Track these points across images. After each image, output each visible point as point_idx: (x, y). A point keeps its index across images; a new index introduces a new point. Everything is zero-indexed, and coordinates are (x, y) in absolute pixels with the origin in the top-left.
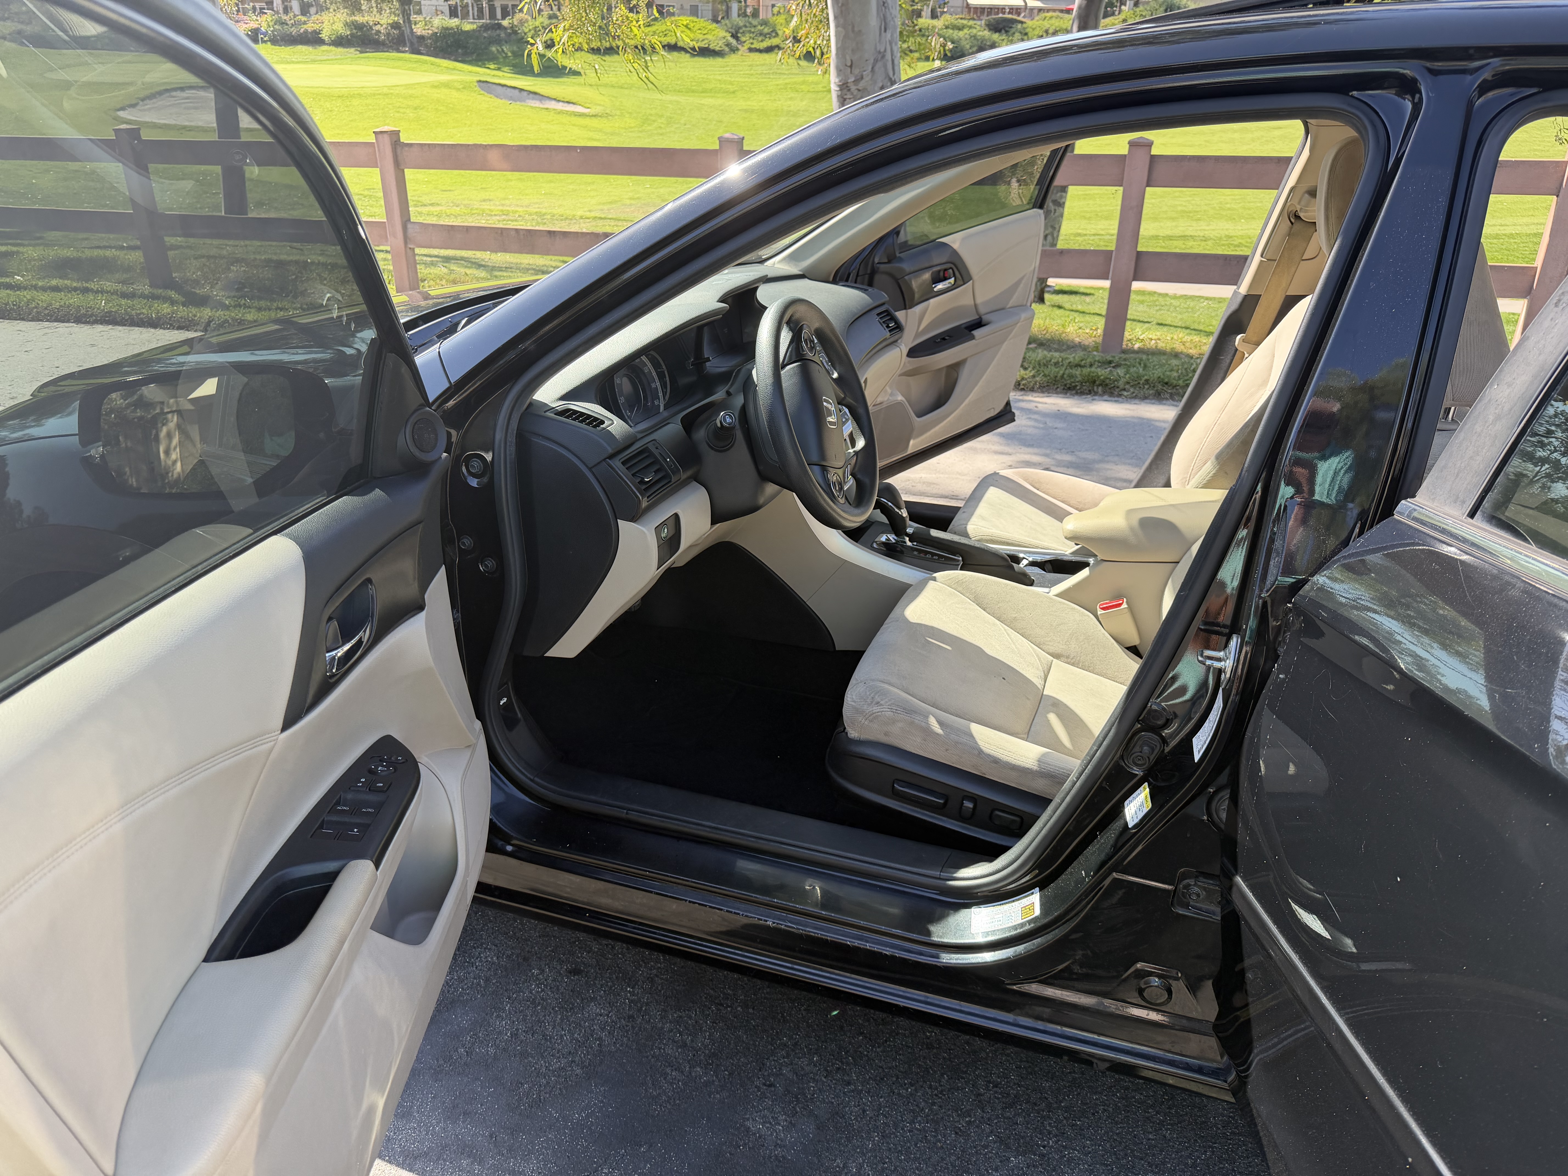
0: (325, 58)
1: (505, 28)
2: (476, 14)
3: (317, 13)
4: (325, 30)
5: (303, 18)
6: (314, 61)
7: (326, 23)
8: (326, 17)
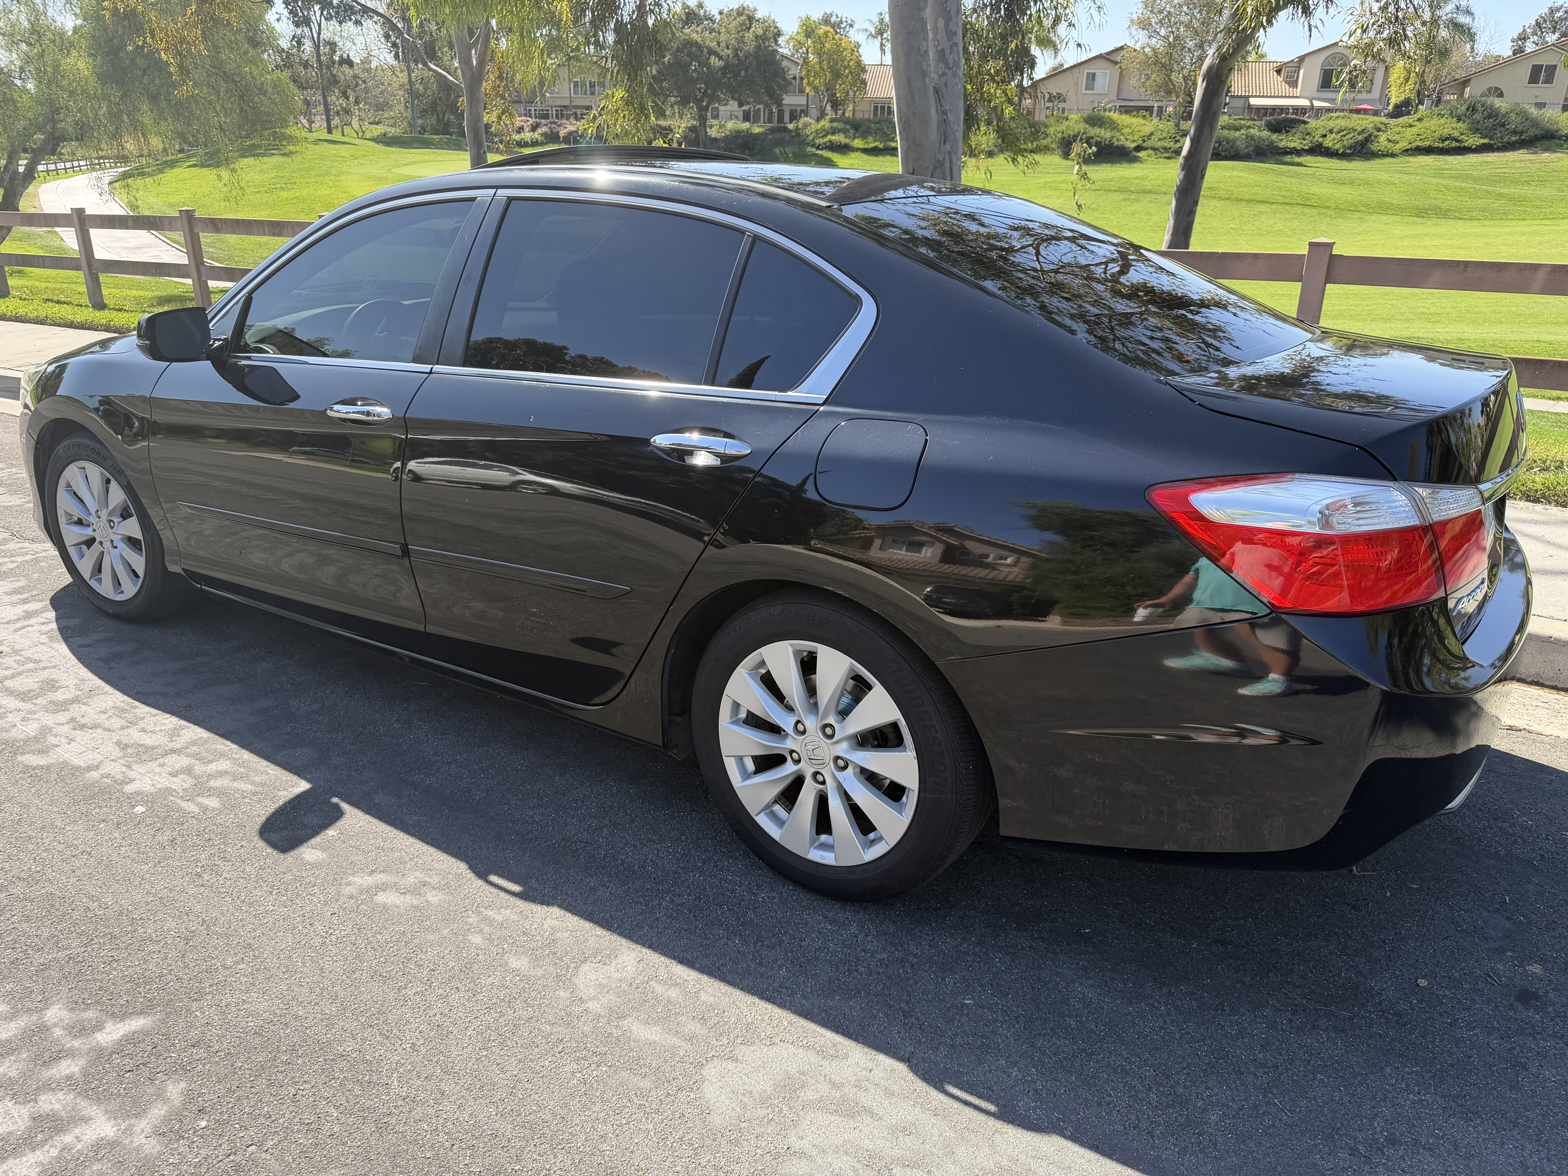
1: (790, 131)
2: (766, 118)
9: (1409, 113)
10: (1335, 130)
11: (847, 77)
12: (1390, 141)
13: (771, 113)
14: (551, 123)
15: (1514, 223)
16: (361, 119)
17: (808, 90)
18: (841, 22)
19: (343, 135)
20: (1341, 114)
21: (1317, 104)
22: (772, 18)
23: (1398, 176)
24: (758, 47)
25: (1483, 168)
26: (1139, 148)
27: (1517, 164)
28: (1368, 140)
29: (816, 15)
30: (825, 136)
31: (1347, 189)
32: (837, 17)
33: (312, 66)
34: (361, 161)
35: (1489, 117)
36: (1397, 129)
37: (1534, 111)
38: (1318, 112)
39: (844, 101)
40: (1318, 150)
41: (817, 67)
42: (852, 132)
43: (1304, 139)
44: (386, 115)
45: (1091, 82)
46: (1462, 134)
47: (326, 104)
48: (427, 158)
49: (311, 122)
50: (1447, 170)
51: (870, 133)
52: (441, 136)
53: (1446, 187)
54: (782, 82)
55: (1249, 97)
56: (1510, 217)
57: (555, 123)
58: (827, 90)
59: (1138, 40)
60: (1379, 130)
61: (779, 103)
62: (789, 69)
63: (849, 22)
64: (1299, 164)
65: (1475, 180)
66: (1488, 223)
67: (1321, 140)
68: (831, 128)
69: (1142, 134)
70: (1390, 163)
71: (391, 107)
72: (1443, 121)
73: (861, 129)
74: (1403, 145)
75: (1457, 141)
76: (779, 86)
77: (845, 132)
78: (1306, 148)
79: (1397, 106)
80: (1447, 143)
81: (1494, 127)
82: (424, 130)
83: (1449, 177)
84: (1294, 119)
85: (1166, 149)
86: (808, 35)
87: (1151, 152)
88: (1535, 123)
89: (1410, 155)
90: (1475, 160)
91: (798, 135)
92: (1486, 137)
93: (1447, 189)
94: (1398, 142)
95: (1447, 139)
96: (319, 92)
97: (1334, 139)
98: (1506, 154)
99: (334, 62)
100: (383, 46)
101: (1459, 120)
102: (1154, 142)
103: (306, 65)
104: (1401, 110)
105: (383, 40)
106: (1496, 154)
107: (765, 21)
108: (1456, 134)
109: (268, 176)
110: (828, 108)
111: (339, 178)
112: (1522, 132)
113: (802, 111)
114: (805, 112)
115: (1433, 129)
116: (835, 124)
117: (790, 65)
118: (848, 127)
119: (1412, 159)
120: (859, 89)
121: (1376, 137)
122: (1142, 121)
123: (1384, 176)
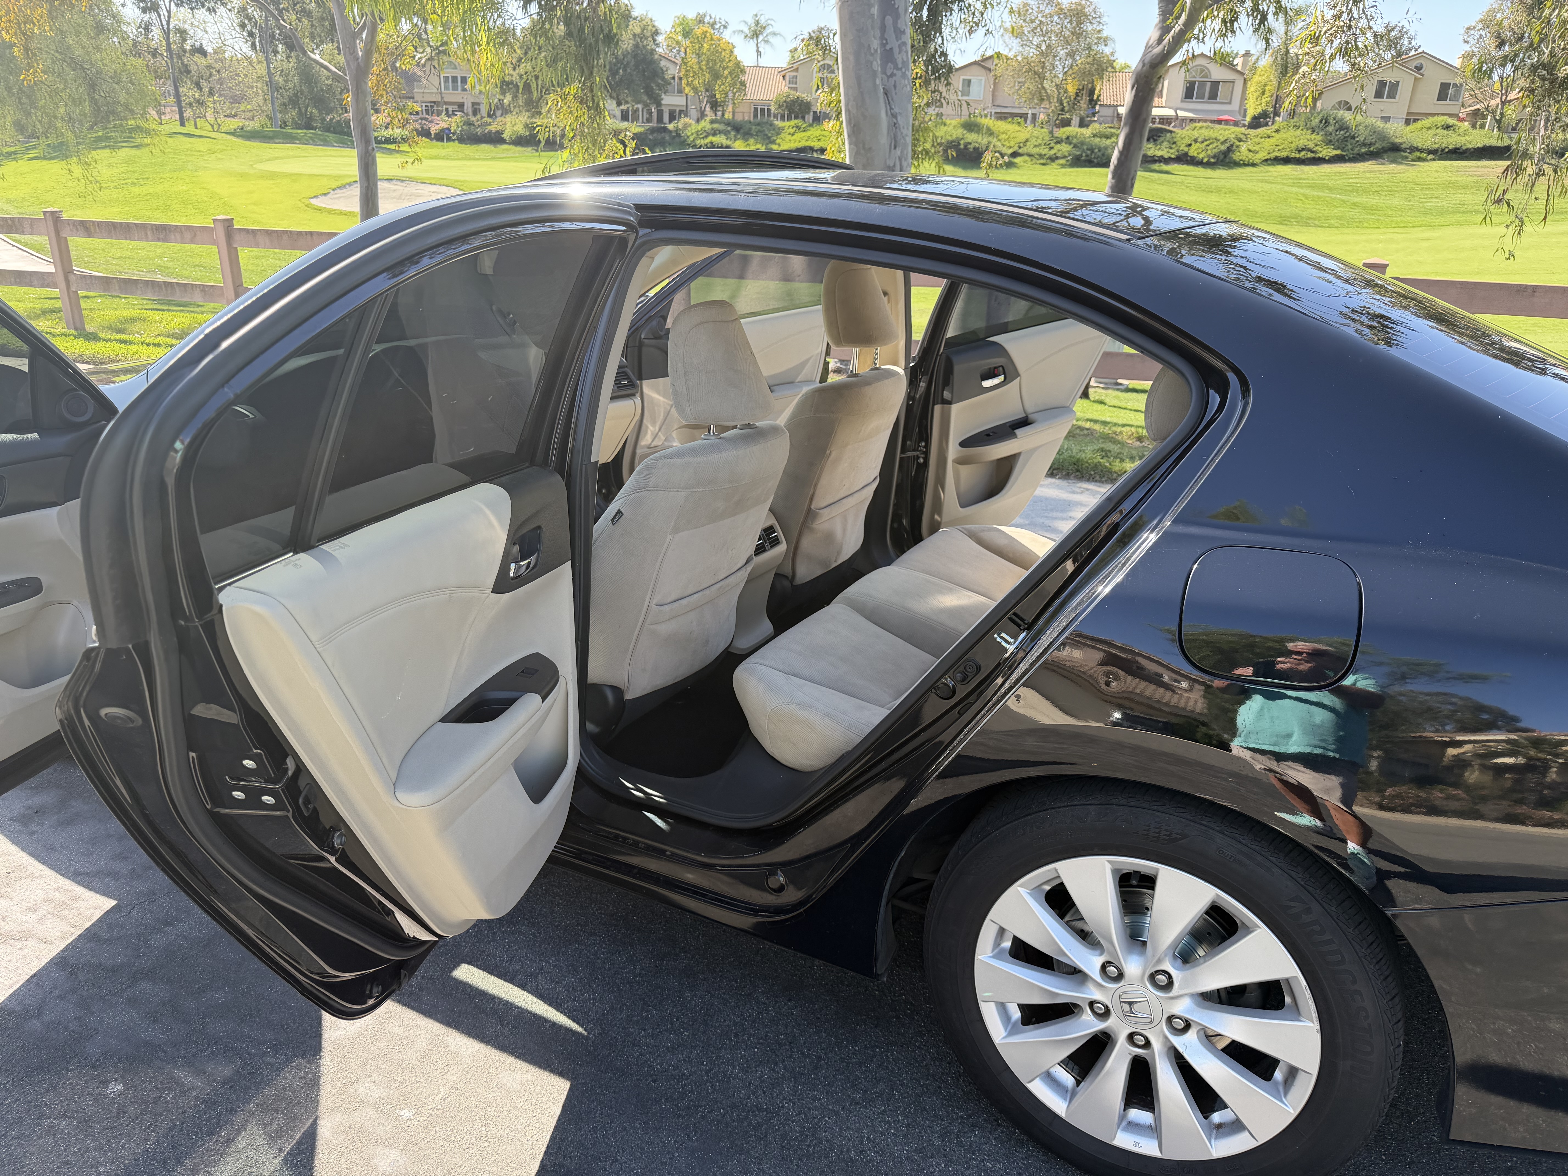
0: (504, 155)
1: (670, 132)
2: (645, 118)
3: (502, 115)
4: (507, 131)
5: (489, 120)
6: (493, 158)
7: (509, 124)
8: (509, 119)
9: (1266, 125)
10: (1200, 140)
11: (726, 78)
12: (1250, 151)
13: (650, 113)
14: (421, 119)
15: (1369, 231)
16: (216, 112)
17: (687, 90)
18: (715, 23)
19: (196, 128)
20: (1205, 124)
21: (1181, 114)
22: (650, 16)
23: (1260, 184)
24: (636, 46)
25: (1337, 178)
26: (1015, 155)
27: (1368, 175)
28: (1230, 149)
29: (691, 15)
30: (706, 137)
31: (1213, 197)
32: (711, 18)
33: (162, 55)
34: (220, 156)
35: (1341, 129)
36: (1257, 140)
37: (1380, 124)
38: (1183, 122)
39: (725, 102)
40: (1184, 159)
41: (696, 67)
42: (733, 133)
43: (1171, 148)
44: (242, 108)
45: (966, 88)
46: (1316, 145)
47: (178, 96)
48: (291, 153)
49: (160, 114)
50: (1304, 179)
51: (752, 135)
52: (305, 131)
53: (1305, 195)
54: (660, 81)
55: (1117, 106)
56: (1365, 225)
57: (426, 119)
58: (707, 90)
59: (1010, 47)
60: (1240, 140)
61: (659, 104)
62: (668, 69)
63: (723, 23)
64: (1167, 172)
65: (1331, 189)
66: (1346, 231)
67: (1186, 149)
68: (712, 129)
69: (1018, 140)
70: (1252, 172)
71: (249, 101)
72: (1298, 132)
73: (742, 131)
74: (1263, 155)
75: (1312, 152)
76: (658, 85)
77: (726, 133)
78: (1173, 156)
79: (1255, 118)
80: (1303, 153)
81: (1345, 139)
82: (284, 124)
83: (1306, 186)
84: (1161, 129)
85: (1041, 156)
86: (686, 34)
87: (1027, 158)
88: (1382, 137)
89: (1269, 165)
90: (1329, 170)
91: (679, 135)
92: (1338, 148)
93: (1306, 198)
94: (1257, 152)
95: (1303, 150)
96: (169, 82)
97: (1198, 148)
98: (1357, 165)
99: (185, 51)
100: (238, 35)
101: (1313, 131)
102: (1029, 148)
103: (155, 53)
104: (1258, 122)
105: (237, 28)
106: (1348, 165)
107: (642, 20)
108: (1311, 145)
109: (116, 170)
110: (708, 109)
111: (196, 174)
112: (1370, 145)
113: (681, 111)
114: (684, 112)
115: (1290, 140)
116: (716, 126)
117: (668, 64)
118: (729, 128)
119: (1271, 168)
120: (739, 90)
121: (1237, 147)
122: (1017, 128)
123: (1247, 185)
